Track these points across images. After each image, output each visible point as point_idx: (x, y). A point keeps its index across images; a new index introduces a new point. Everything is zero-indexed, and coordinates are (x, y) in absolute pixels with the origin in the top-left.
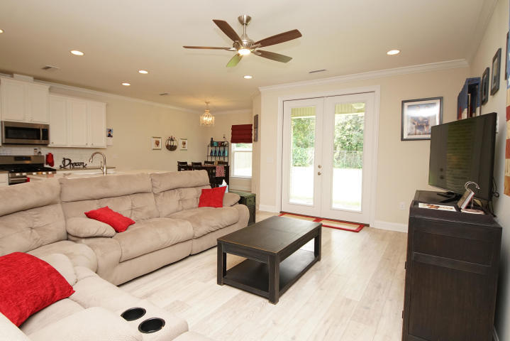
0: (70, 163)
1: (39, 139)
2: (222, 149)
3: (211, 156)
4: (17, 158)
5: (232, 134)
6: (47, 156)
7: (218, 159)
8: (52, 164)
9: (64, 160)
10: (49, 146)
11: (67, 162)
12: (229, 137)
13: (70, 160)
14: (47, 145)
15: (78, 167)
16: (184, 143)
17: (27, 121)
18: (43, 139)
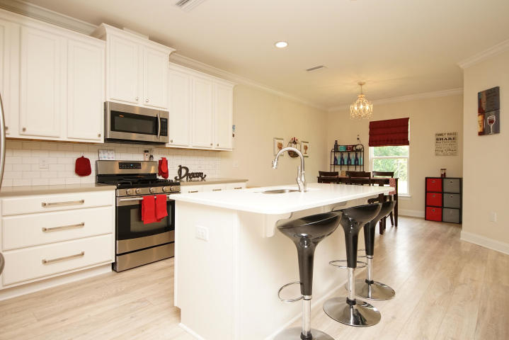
0: (187, 174)
1: (156, 134)
2: (352, 156)
3: (335, 164)
4: (123, 165)
5: (371, 134)
6: (160, 162)
7: (345, 169)
8: (165, 174)
9: (181, 168)
10: (167, 146)
11: (184, 172)
12: (365, 139)
13: (187, 169)
14: (164, 143)
15: (196, 179)
16: (306, 148)
17: (141, 104)
18: (161, 135)
